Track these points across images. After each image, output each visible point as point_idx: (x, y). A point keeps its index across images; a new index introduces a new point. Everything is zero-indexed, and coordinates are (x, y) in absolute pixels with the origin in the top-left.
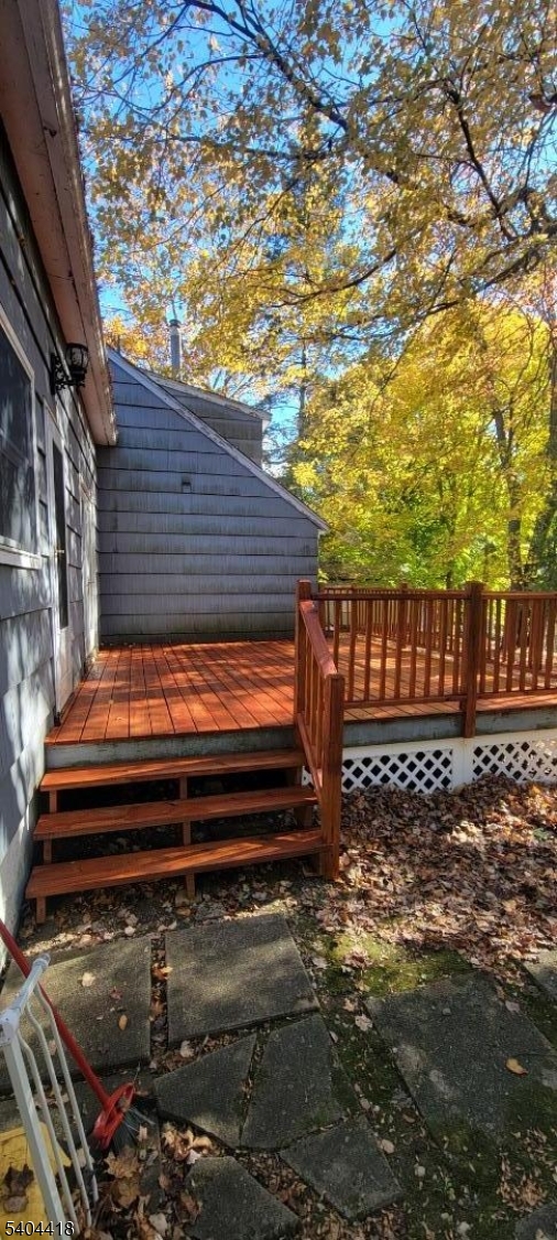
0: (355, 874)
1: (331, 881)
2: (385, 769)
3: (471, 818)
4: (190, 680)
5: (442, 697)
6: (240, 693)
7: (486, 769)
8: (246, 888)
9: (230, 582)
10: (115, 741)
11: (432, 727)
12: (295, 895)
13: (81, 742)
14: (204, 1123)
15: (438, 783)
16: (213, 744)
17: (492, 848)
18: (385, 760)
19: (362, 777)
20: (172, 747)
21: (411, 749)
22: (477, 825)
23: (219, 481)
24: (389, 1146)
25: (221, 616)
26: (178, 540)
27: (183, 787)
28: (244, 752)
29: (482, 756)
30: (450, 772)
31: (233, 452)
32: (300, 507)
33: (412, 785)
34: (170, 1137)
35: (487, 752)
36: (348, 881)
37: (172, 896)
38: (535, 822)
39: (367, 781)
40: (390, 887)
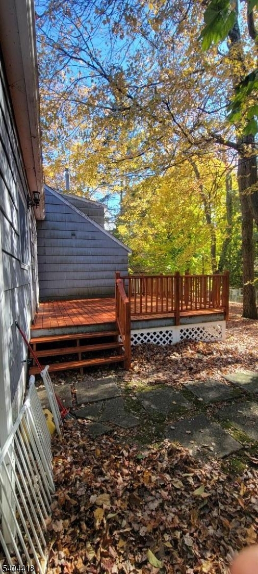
0: (136, 368)
1: (128, 370)
2: (149, 337)
3: (177, 352)
4: (78, 311)
5: (168, 312)
6: (97, 314)
7: (185, 337)
8: (100, 373)
9: (92, 274)
10: (54, 328)
11: (165, 322)
12: (115, 374)
13: (42, 328)
14: (88, 418)
15: (167, 342)
16: (88, 329)
17: (182, 360)
18: (148, 334)
19: (140, 340)
20: (74, 330)
21: (157, 330)
22: (179, 354)
23: (87, 234)
24: (138, 418)
25: (89, 288)
26: (70, 258)
27: (78, 342)
28: (99, 331)
29: (183, 332)
30: (172, 338)
31: (92, 222)
32: (120, 244)
33: (158, 343)
34: (80, 420)
35: (185, 331)
36: (134, 370)
37: (76, 376)
38: (198, 352)
39: (142, 342)
40: (147, 371)
